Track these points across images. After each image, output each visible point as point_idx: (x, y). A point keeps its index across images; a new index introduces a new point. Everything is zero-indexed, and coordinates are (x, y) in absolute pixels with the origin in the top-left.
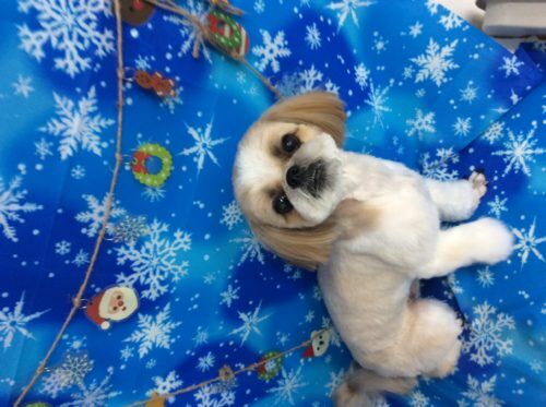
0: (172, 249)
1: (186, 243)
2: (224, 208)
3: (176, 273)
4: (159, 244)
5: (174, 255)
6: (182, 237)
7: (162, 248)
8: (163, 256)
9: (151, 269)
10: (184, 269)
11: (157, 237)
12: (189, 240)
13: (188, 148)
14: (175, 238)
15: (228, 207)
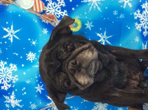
0: (10, 70)
1: (15, 68)
2: (27, 54)
3: (14, 80)
4: (5, 69)
5: (11, 73)
6: (13, 66)
7: (6, 70)
8: (7, 73)
9: (3, 79)
10: (16, 78)
11: (4, 66)
12: (16, 67)
13: (5, 35)
14: (10, 67)
15: (28, 54)
